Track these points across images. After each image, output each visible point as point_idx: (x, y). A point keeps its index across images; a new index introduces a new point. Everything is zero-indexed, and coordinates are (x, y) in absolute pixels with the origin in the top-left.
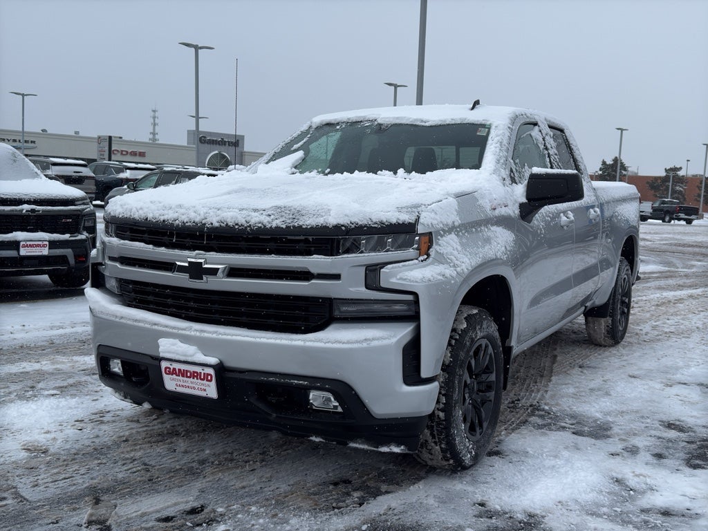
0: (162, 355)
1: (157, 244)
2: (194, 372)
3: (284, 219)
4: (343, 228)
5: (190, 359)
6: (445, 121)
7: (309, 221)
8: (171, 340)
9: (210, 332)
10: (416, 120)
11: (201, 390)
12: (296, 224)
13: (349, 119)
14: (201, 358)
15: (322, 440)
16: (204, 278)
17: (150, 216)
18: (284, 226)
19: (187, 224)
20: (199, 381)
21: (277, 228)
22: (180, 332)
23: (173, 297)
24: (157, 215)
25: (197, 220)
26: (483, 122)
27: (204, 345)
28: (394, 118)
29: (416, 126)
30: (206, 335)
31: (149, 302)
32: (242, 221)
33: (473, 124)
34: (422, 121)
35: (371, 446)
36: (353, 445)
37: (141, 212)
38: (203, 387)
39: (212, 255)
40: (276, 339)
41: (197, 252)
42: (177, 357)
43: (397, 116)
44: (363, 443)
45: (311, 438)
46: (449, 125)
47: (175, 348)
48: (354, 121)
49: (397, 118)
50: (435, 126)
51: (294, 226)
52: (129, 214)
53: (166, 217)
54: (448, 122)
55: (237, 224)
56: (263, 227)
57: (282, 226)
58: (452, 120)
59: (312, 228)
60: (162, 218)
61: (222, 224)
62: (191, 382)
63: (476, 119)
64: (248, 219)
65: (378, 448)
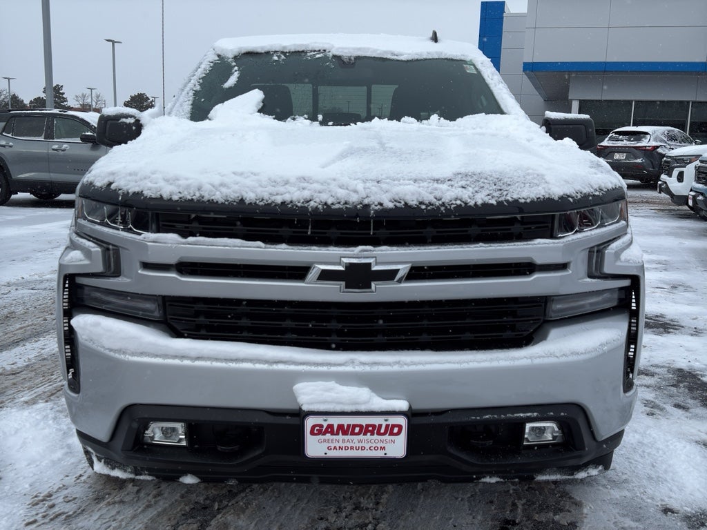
0: (305, 408)
1: (271, 239)
2: (368, 426)
3: (488, 192)
4: (571, 199)
5: (363, 408)
6: (421, 55)
7: (526, 193)
8: (321, 384)
9: (389, 364)
10: (386, 52)
11: (376, 448)
12: (509, 198)
13: (284, 47)
14: (379, 403)
15: (498, 480)
16: (373, 284)
17: (250, 196)
18: (493, 202)
19: (333, 207)
20: (376, 436)
21: (485, 205)
22: (333, 369)
23: (294, 318)
24: (266, 196)
25: (354, 198)
26: (463, 58)
27: (377, 383)
28: (354, 49)
29: (386, 59)
30: (382, 369)
31: (242, 329)
32: (429, 198)
33: (452, 60)
34: (393, 54)
35: (565, 474)
36: (541, 478)
37: (224, 190)
38: (379, 445)
39: (384, 251)
40: (491, 360)
41: (361, 248)
42: (338, 408)
43: (359, 46)
44: (554, 473)
45: (483, 480)
46: (426, 59)
47: (332, 395)
48: (293, 50)
49: (359, 49)
50: (412, 61)
51: (507, 201)
52: (198, 194)
53: (287, 198)
54: (425, 57)
55: (421, 203)
56: (463, 205)
57: (491, 202)
58: (428, 53)
59: (532, 202)
60: (279, 199)
61: (398, 204)
62: (360, 441)
63: (455, 54)
64: (438, 194)
65: (572, 474)
